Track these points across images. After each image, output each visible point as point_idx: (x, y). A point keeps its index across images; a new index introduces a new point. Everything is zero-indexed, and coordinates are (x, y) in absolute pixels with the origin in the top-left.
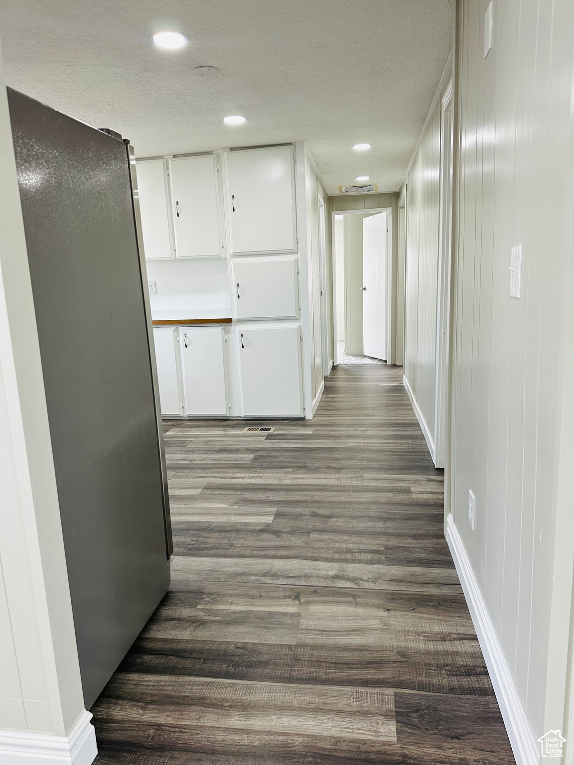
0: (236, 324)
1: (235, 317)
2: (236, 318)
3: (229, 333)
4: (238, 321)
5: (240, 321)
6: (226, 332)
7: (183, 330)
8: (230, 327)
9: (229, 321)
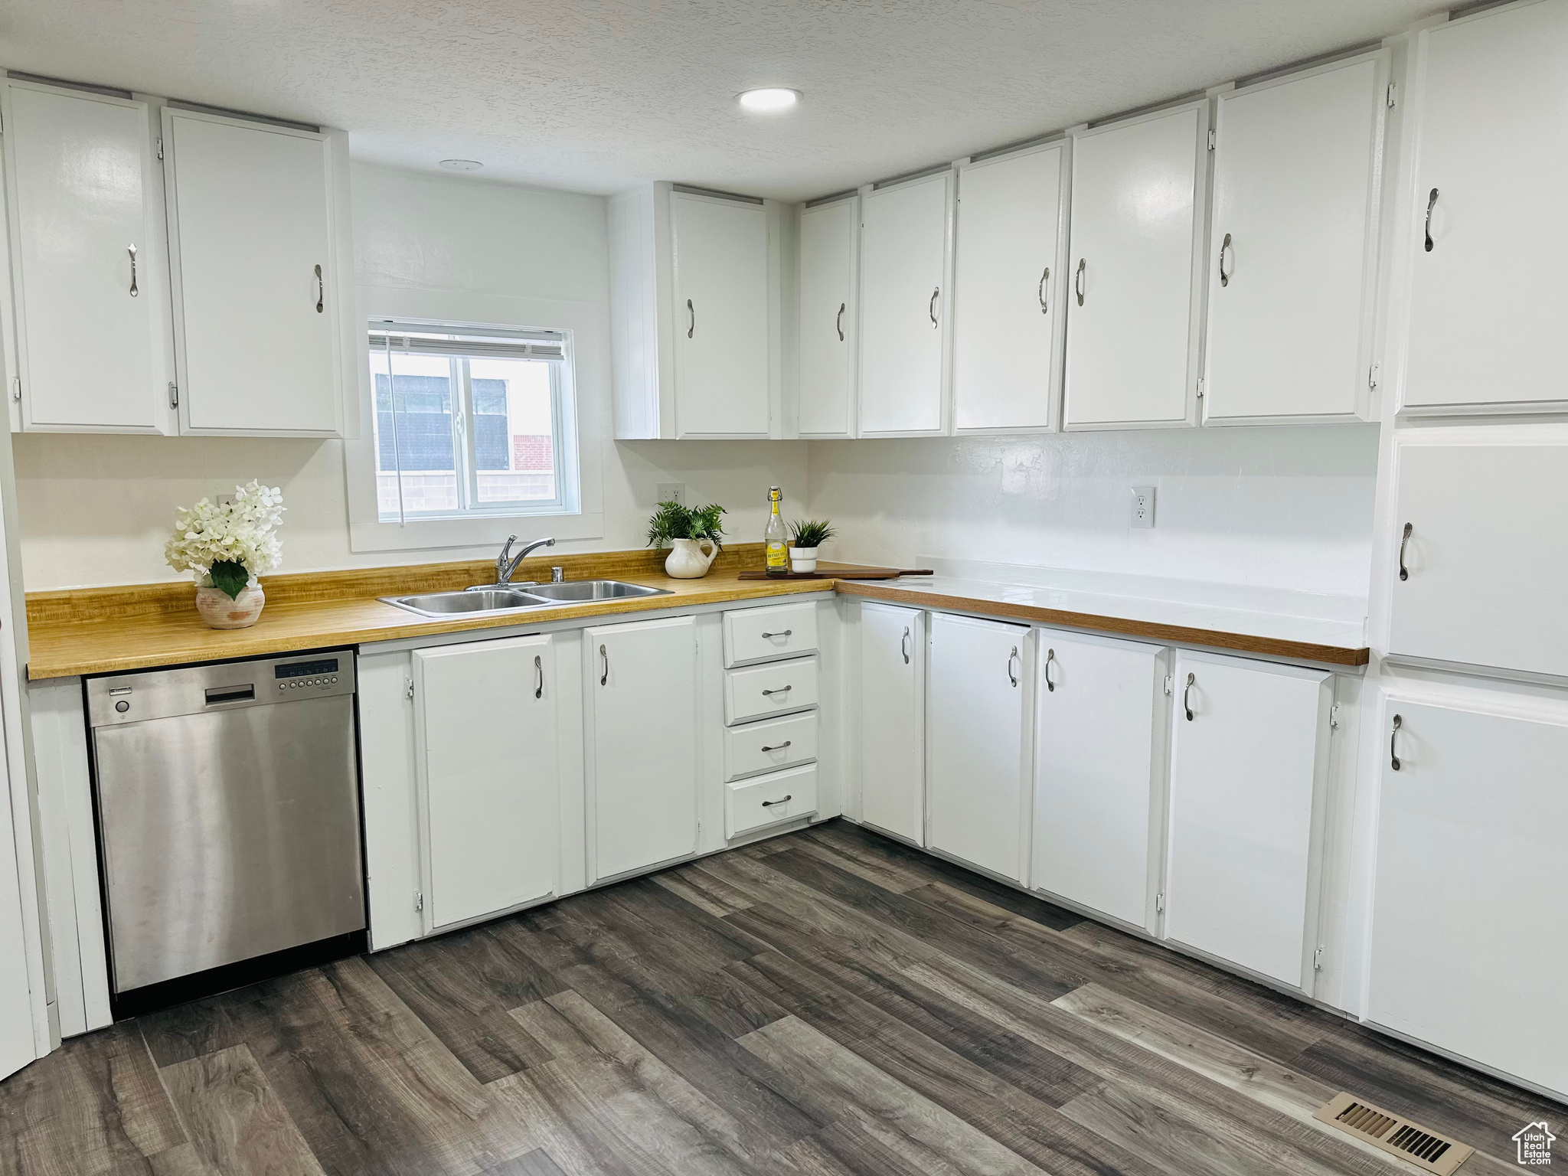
0: (1382, 671)
1: (1381, 647)
2: (1385, 653)
3: (1350, 699)
4: (1390, 665)
5: (1399, 665)
6: (1339, 695)
7: (1186, 661)
8: (1356, 680)
9: (1360, 658)
